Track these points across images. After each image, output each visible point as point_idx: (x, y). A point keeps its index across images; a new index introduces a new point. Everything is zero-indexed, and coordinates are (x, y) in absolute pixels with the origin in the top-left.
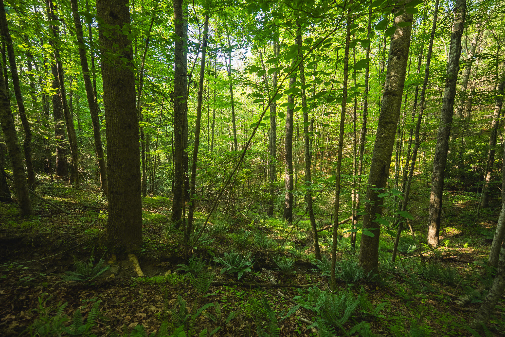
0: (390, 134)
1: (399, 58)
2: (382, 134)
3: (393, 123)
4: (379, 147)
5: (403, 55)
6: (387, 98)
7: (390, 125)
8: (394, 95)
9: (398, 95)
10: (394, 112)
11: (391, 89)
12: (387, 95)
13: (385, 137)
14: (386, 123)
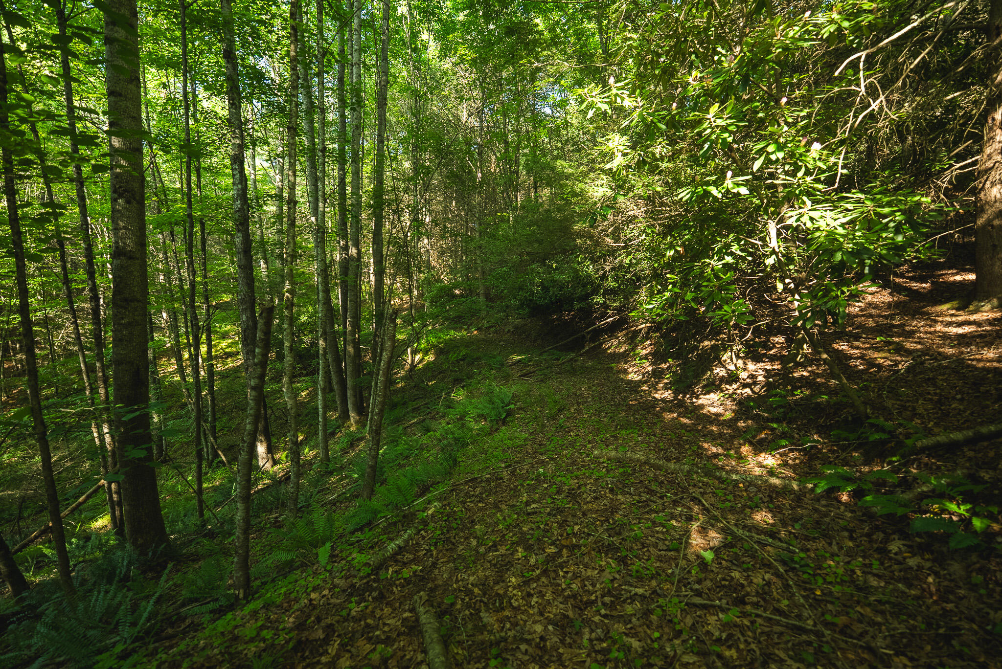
0: (136, 318)
1: (128, 202)
2: (123, 318)
3: (139, 301)
4: (121, 340)
5: (134, 199)
6: (119, 262)
7: (133, 304)
8: (130, 258)
9: (138, 259)
10: (135, 283)
11: (123, 248)
12: (119, 255)
13: (130, 324)
14: (126, 300)
